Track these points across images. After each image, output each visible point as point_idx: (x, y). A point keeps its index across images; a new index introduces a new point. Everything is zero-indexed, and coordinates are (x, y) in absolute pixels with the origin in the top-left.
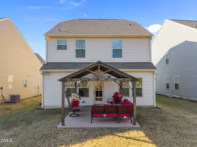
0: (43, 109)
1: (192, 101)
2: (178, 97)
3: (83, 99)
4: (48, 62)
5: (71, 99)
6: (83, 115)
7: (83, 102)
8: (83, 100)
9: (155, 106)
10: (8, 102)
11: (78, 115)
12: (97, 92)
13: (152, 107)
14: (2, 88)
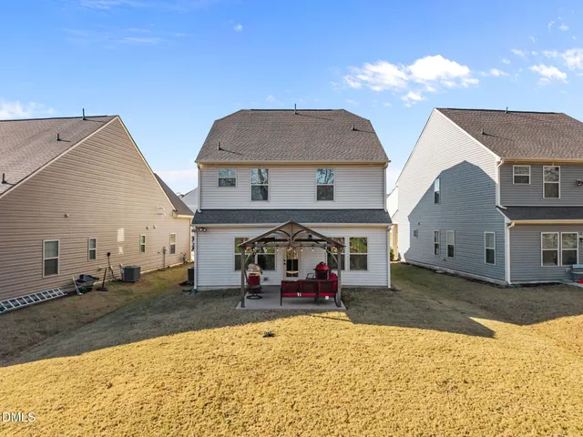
0: (196, 291)
1: (469, 279)
2: (452, 272)
3: (266, 274)
4: (203, 208)
5: (248, 273)
6: (267, 297)
7: (266, 279)
8: (266, 276)
9: (389, 287)
10: (119, 280)
11: (260, 297)
12: (289, 262)
13: (385, 289)
14: (109, 254)
